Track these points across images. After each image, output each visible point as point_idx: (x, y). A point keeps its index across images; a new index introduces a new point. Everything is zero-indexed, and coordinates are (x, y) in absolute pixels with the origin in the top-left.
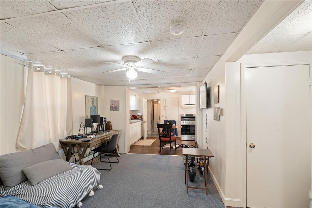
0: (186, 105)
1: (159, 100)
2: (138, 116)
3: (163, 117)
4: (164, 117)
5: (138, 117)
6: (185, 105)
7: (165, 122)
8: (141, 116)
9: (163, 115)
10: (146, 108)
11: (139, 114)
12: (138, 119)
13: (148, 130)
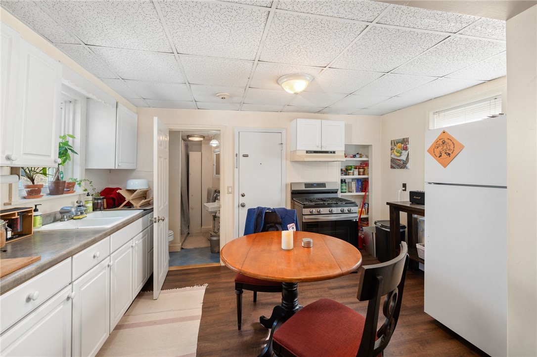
0: (311, 152)
1: (216, 137)
2: (132, 191)
3: (229, 193)
4: (232, 193)
5: (128, 198)
6: (307, 152)
7: (255, 216)
8: (145, 195)
9: (231, 185)
10: (167, 160)
11: (136, 184)
12: (129, 206)
13: (171, 239)
